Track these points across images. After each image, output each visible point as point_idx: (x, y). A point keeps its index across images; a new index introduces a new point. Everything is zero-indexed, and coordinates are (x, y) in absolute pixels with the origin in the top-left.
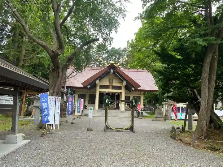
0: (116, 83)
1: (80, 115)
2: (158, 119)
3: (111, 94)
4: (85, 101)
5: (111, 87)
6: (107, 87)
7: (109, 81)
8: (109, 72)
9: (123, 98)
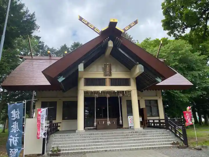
0: (117, 74)
3: (108, 96)
5: (108, 82)
6: (101, 82)
7: (104, 69)
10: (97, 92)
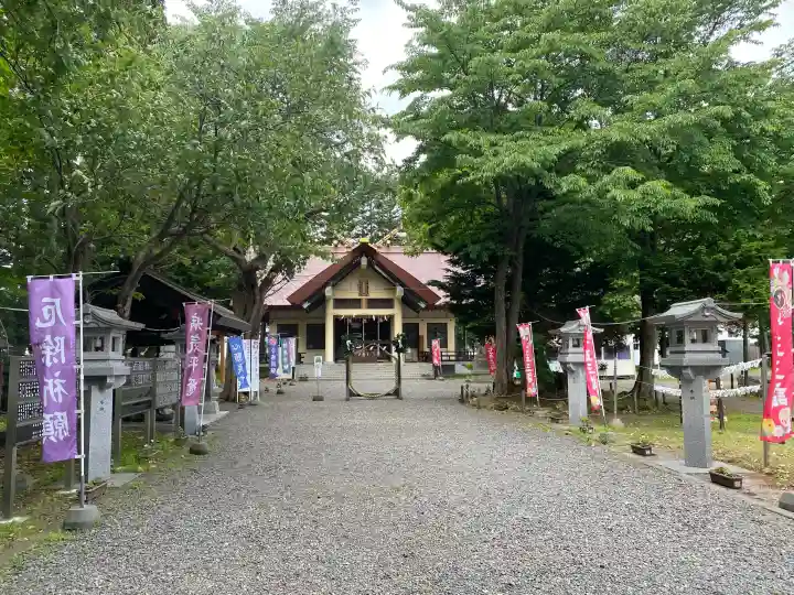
0: (376, 293)
1: (289, 380)
2: (480, 378)
3: (364, 321)
4: (297, 341)
5: (364, 303)
6: (355, 303)
7: (360, 288)
8: (359, 263)
9: (398, 329)
10: (350, 317)
